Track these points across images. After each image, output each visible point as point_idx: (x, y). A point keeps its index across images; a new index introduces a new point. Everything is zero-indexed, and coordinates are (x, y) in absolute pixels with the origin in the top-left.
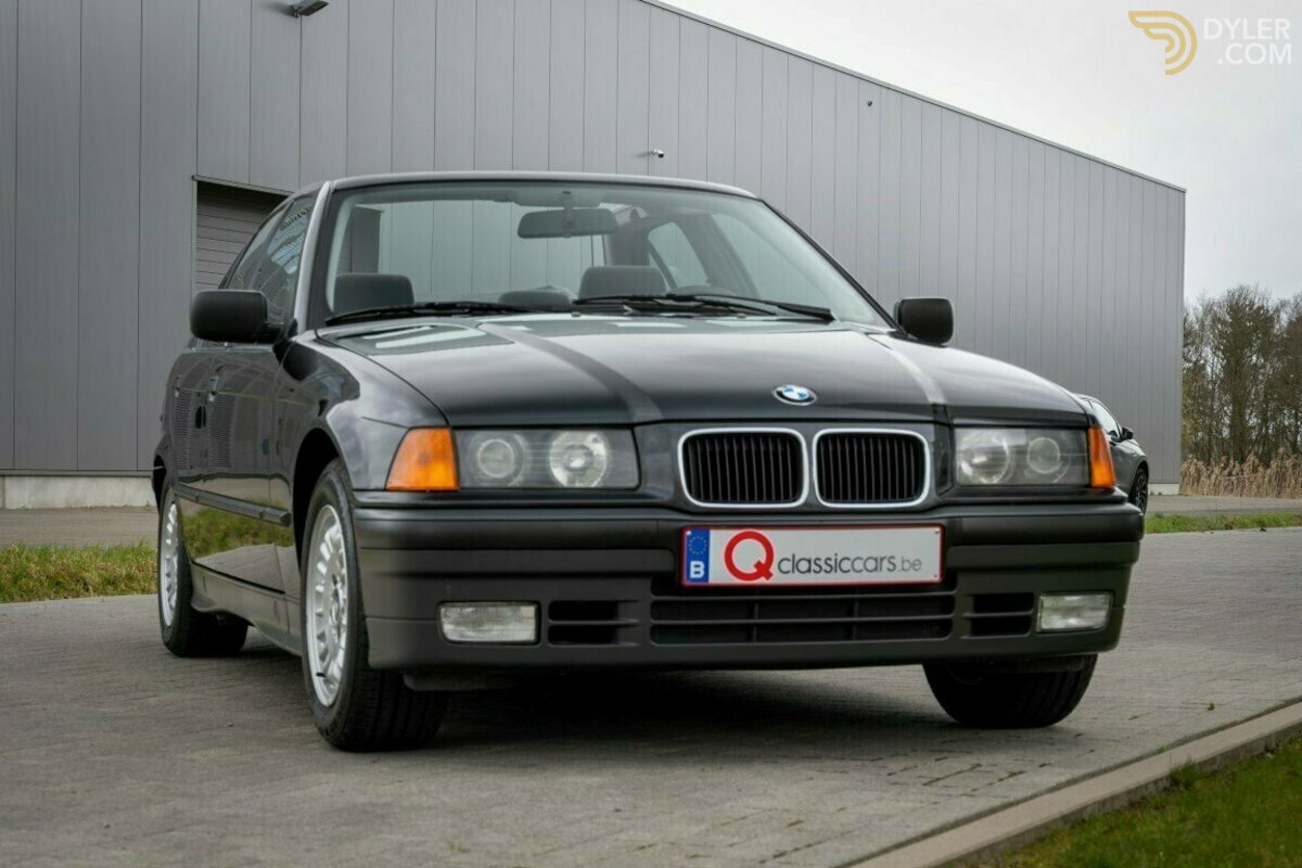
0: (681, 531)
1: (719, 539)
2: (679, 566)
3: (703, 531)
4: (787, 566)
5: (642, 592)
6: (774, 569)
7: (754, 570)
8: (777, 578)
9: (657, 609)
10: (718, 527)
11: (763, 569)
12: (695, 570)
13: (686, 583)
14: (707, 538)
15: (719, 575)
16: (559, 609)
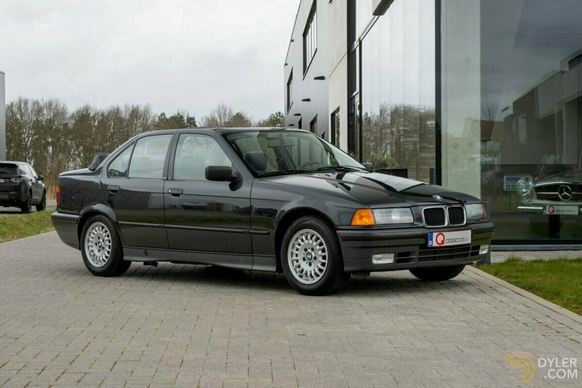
0: (428, 234)
1: (435, 235)
2: (427, 242)
3: (432, 233)
4: (447, 241)
5: (417, 249)
6: (445, 242)
7: (441, 242)
8: (445, 244)
9: (420, 253)
10: (435, 232)
11: (443, 242)
12: (430, 243)
13: (429, 246)
14: (432, 235)
15: (435, 244)
16: (400, 254)
